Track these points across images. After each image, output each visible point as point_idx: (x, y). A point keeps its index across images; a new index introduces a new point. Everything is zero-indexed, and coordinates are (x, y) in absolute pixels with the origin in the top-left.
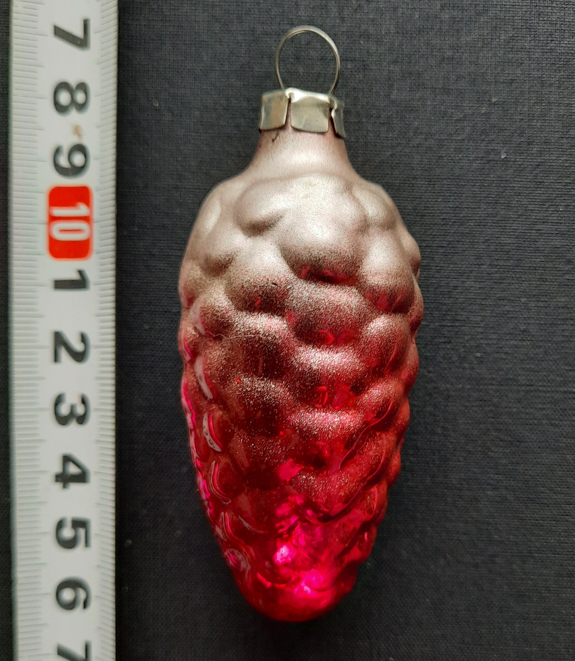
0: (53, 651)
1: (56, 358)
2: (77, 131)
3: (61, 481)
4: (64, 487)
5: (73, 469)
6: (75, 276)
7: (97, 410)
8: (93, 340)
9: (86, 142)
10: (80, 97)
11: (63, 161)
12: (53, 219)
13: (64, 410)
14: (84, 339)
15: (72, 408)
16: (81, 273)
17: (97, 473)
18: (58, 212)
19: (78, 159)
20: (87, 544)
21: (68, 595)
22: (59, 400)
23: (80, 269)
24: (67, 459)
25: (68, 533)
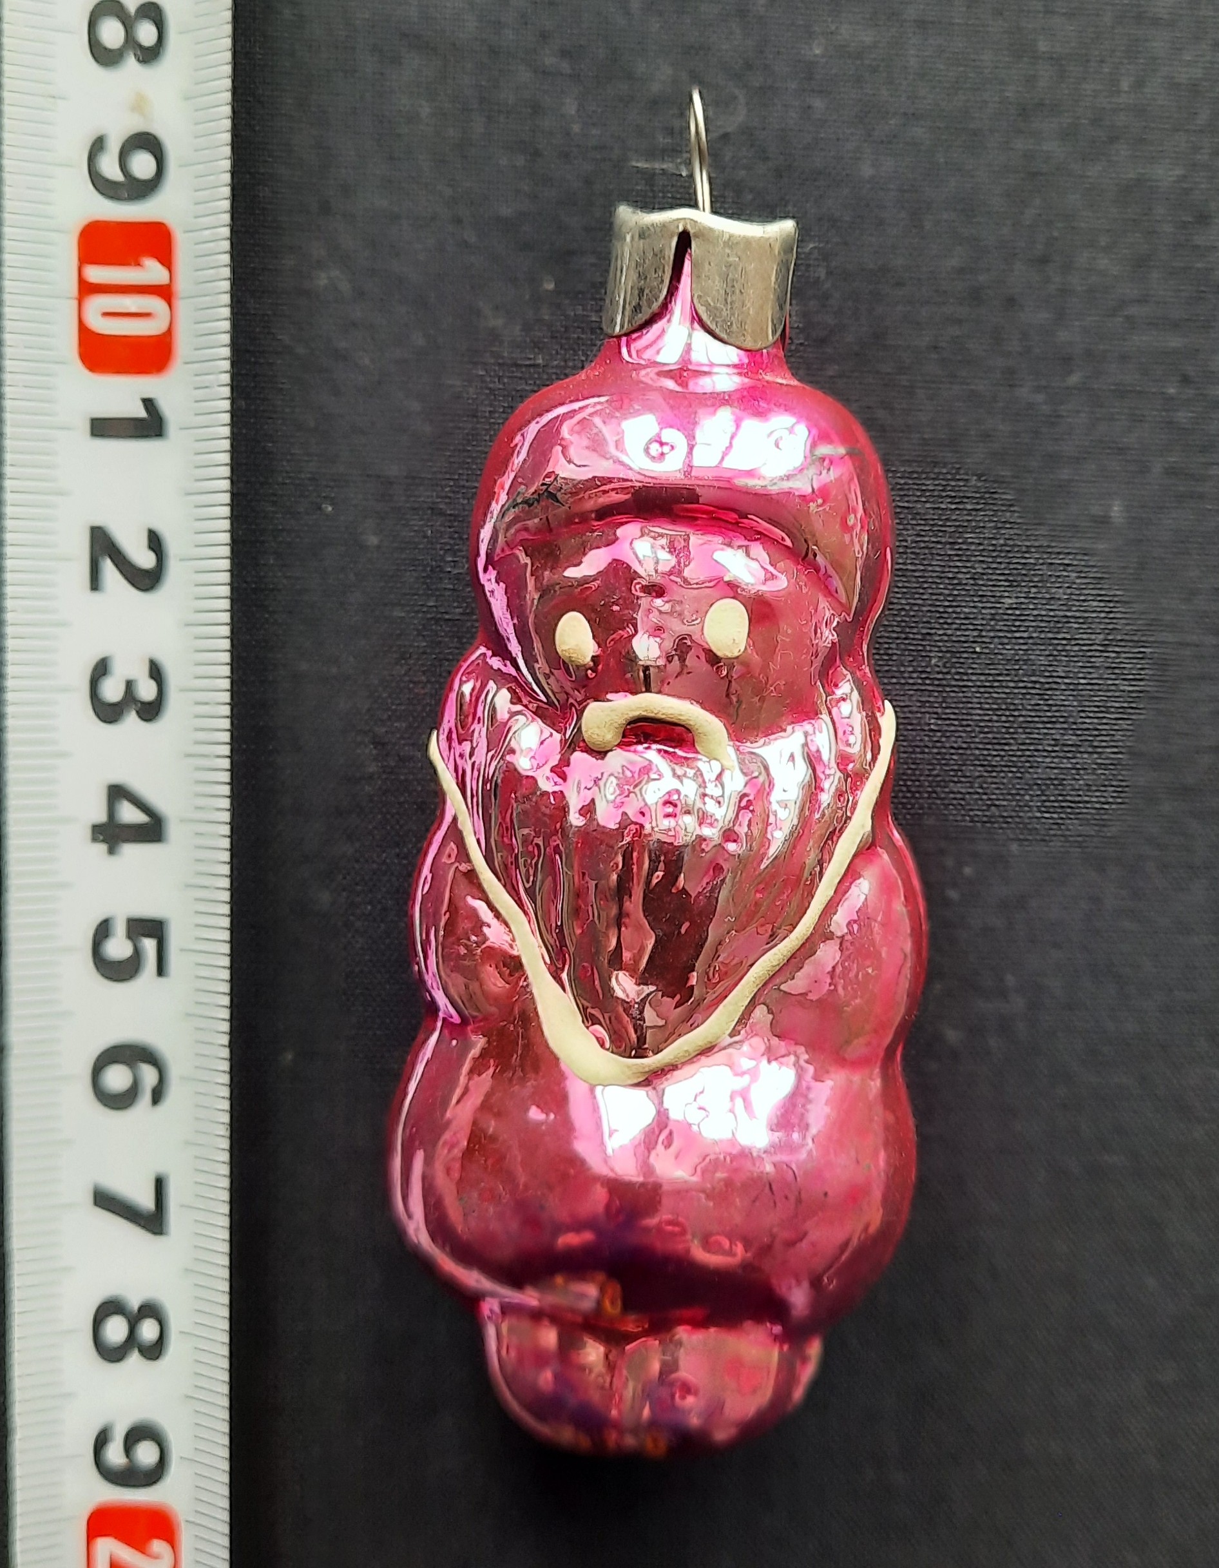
0: (84, 1198)
1: (95, 583)
2: (139, 105)
3: (103, 841)
4: (112, 851)
5: (129, 814)
6: (136, 410)
7: (183, 690)
8: (173, 545)
9: (159, 128)
10: (146, 33)
11: (110, 167)
12: (87, 289)
13: (112, 691)
14: (155, 542)
15: (129, 685)
16: (148, 403)
17: (182, 820)
18: (97, 274)
19: (143, 165)
20: (161, 970)
21: (117, 1078)
22: (101, 669)
23: (146, 396)
24: (117, 793)
25: (118, 948)
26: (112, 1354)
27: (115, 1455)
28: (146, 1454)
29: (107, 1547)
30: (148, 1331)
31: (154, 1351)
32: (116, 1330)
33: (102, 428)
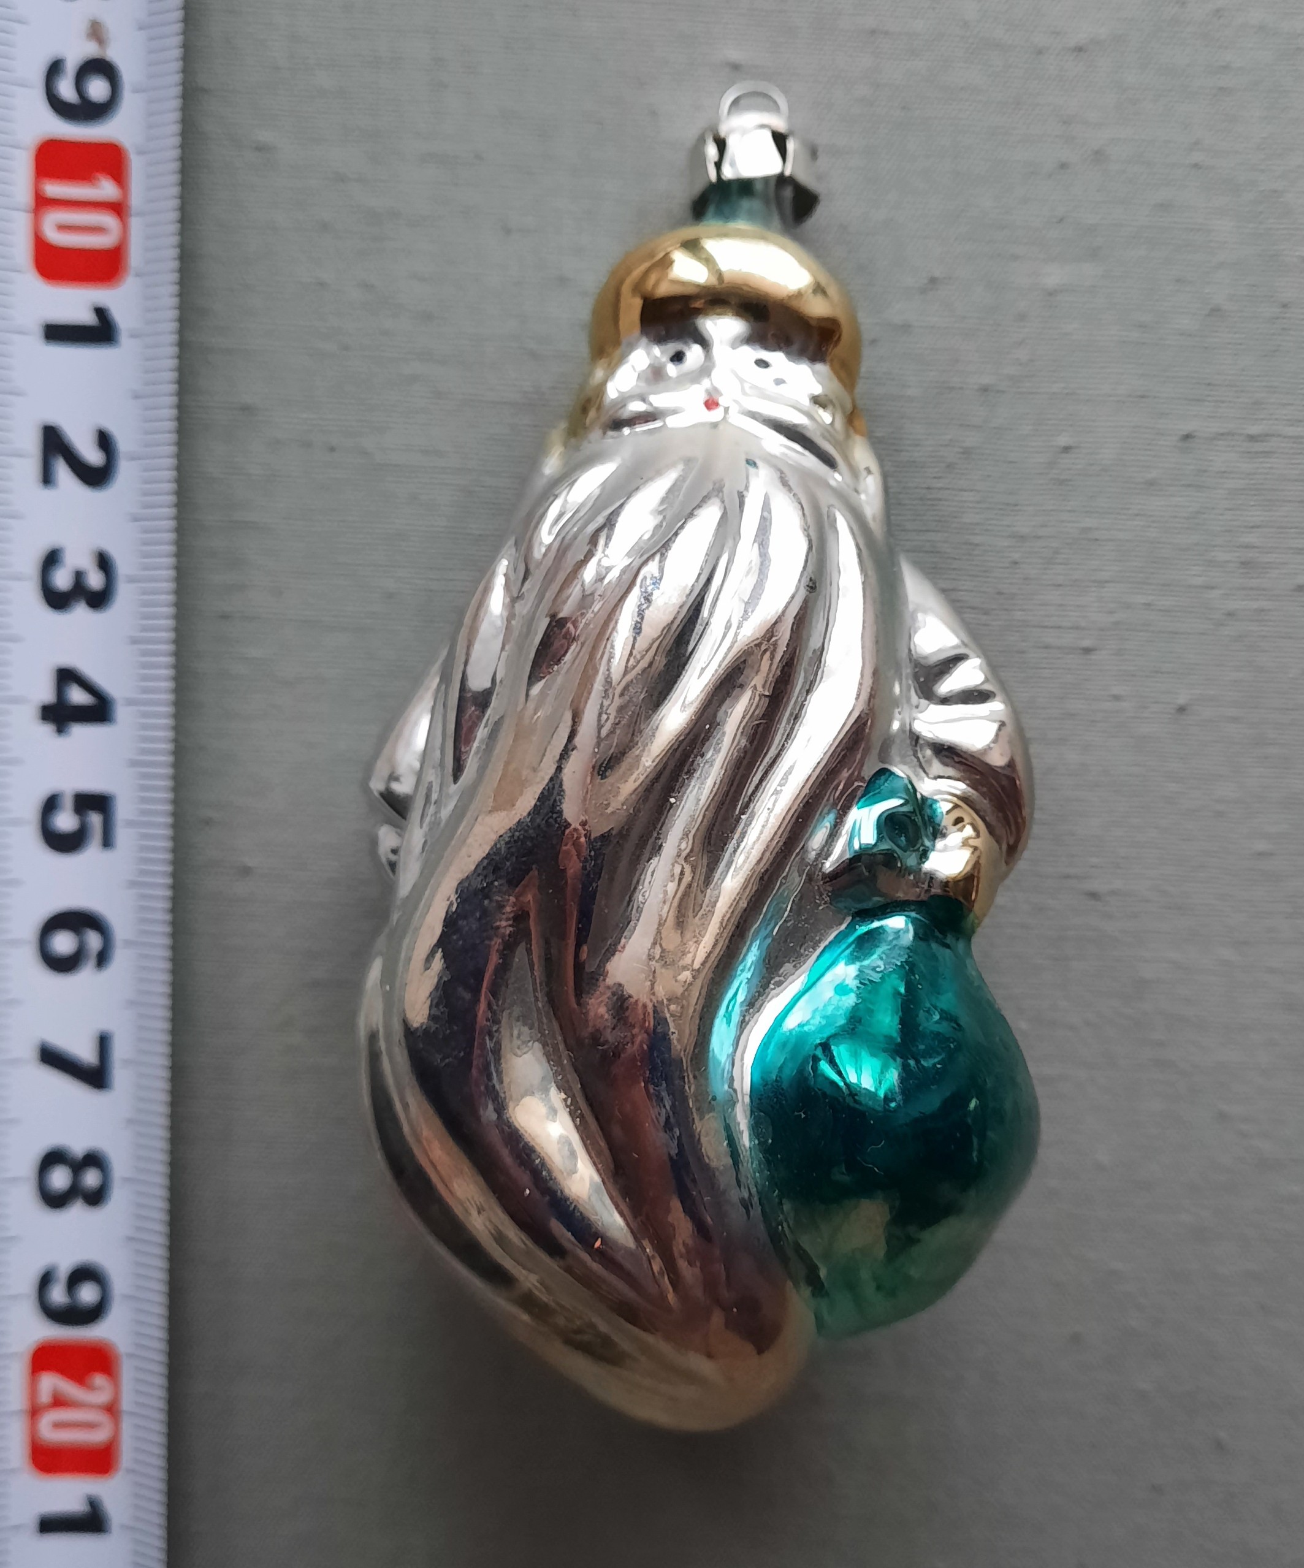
0: (30, 1053)
1: (47, 478)
2: (96, 32)
3: (52, 721)
4: (61, 730)
5: (78, 696)
6: (88, 318)
7: (131, 580)
8: (124, 443)
9: (114, 54)
11: (66, 90)
12: (42, 203)
13: (62, 580)
14: (104, 441)
15: (79, 576)
16: (101, 312)
17: (130, 702)
18: (54, 189)
19: (97, 89)
20: (107, 842)
21: (63, 943)
22: (52, 559)
23: (100, 305)
24: (66, 676)
25: (66, 821)
26: (55, 1201)
27: (58, 1295)
28: (88, 1294)
29: (50, 1383)
30: (91, 1179)
31: (96, 1198)
32: (60, 1178)
33: (57, 333)
